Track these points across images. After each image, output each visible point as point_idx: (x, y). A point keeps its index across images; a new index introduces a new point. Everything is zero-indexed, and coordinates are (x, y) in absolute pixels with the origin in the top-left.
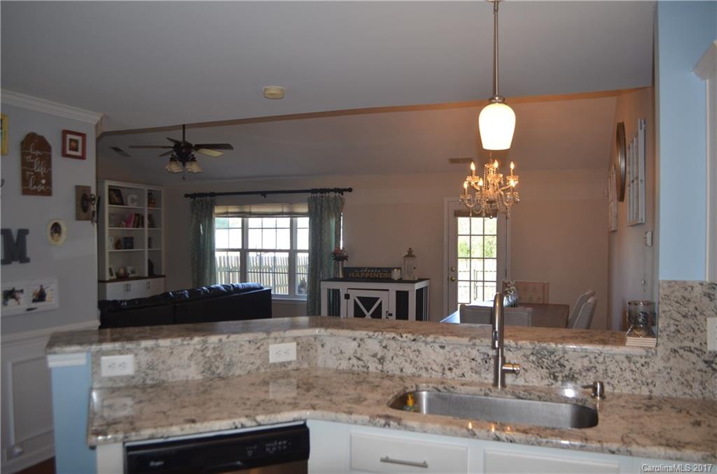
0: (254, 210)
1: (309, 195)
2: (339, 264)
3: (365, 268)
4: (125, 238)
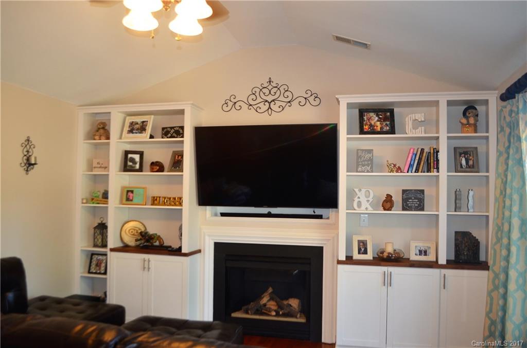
4: (404, 191)
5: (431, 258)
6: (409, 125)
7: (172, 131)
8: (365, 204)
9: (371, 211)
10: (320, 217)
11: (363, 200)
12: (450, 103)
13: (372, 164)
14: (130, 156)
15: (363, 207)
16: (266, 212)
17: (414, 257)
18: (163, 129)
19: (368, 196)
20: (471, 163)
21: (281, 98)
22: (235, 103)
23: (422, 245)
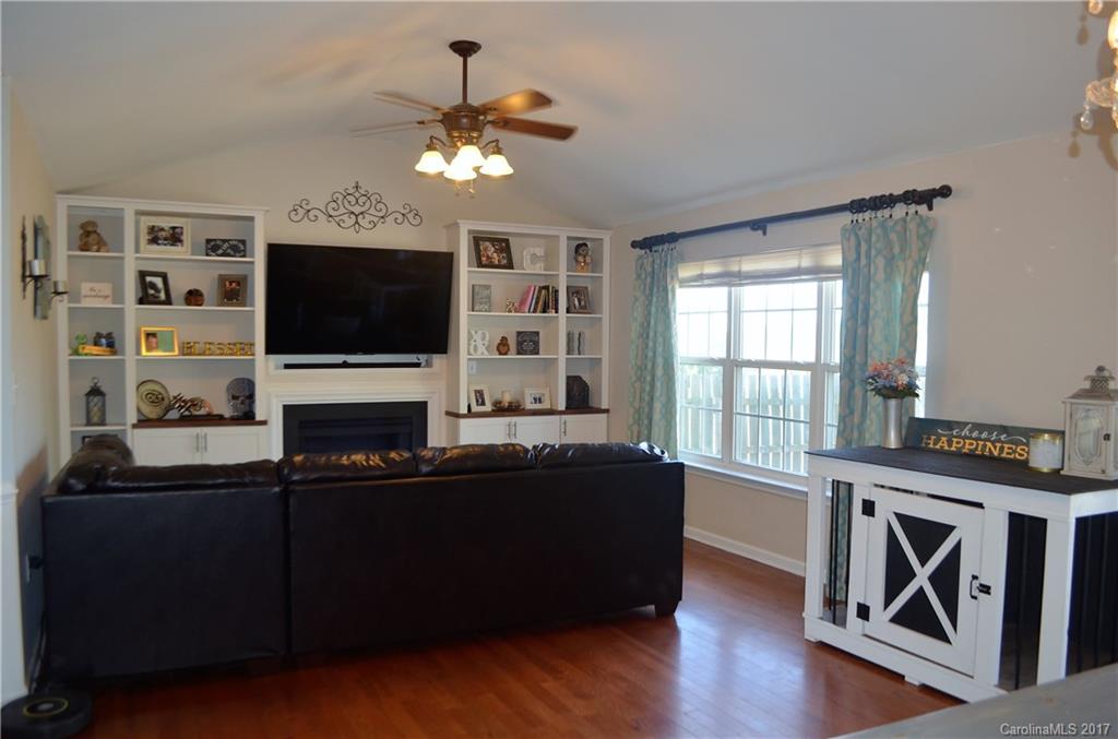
0: (749, 265)
1: (846, 218)
2: (886, 409)
3: (966, 424)
4: (519, 333)
5: (546, 405)
6: (527, 261)
7: (226, 245)
8: (482, 349)
9: (487, 355)
10: (417, 365)
11: (479, 343)
12: (569, 238)
13: (490, 301)
14: (148, 279)
15: (479, 352)
16: (341, 362)
17: (529, 405)
18: (208, 241)
19: (483, 339)
20: (583, 303)
21: (372, 211)
22: (309, 211)
23: (536, 392)
